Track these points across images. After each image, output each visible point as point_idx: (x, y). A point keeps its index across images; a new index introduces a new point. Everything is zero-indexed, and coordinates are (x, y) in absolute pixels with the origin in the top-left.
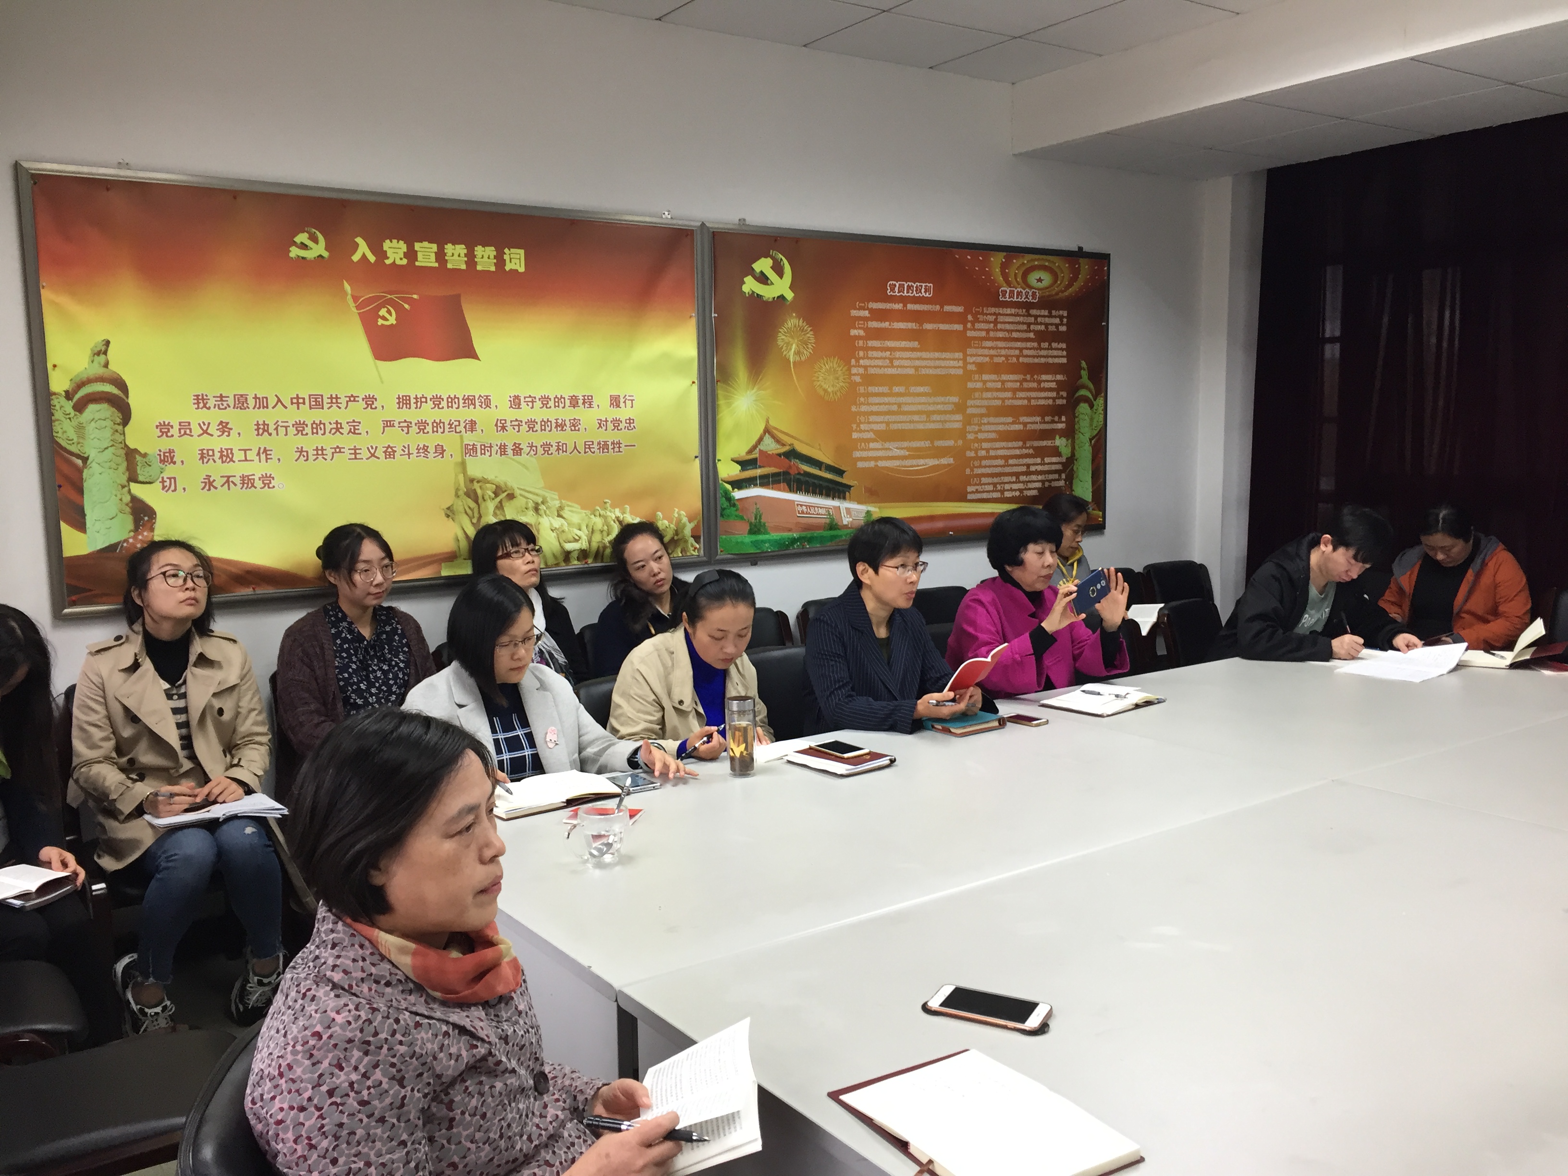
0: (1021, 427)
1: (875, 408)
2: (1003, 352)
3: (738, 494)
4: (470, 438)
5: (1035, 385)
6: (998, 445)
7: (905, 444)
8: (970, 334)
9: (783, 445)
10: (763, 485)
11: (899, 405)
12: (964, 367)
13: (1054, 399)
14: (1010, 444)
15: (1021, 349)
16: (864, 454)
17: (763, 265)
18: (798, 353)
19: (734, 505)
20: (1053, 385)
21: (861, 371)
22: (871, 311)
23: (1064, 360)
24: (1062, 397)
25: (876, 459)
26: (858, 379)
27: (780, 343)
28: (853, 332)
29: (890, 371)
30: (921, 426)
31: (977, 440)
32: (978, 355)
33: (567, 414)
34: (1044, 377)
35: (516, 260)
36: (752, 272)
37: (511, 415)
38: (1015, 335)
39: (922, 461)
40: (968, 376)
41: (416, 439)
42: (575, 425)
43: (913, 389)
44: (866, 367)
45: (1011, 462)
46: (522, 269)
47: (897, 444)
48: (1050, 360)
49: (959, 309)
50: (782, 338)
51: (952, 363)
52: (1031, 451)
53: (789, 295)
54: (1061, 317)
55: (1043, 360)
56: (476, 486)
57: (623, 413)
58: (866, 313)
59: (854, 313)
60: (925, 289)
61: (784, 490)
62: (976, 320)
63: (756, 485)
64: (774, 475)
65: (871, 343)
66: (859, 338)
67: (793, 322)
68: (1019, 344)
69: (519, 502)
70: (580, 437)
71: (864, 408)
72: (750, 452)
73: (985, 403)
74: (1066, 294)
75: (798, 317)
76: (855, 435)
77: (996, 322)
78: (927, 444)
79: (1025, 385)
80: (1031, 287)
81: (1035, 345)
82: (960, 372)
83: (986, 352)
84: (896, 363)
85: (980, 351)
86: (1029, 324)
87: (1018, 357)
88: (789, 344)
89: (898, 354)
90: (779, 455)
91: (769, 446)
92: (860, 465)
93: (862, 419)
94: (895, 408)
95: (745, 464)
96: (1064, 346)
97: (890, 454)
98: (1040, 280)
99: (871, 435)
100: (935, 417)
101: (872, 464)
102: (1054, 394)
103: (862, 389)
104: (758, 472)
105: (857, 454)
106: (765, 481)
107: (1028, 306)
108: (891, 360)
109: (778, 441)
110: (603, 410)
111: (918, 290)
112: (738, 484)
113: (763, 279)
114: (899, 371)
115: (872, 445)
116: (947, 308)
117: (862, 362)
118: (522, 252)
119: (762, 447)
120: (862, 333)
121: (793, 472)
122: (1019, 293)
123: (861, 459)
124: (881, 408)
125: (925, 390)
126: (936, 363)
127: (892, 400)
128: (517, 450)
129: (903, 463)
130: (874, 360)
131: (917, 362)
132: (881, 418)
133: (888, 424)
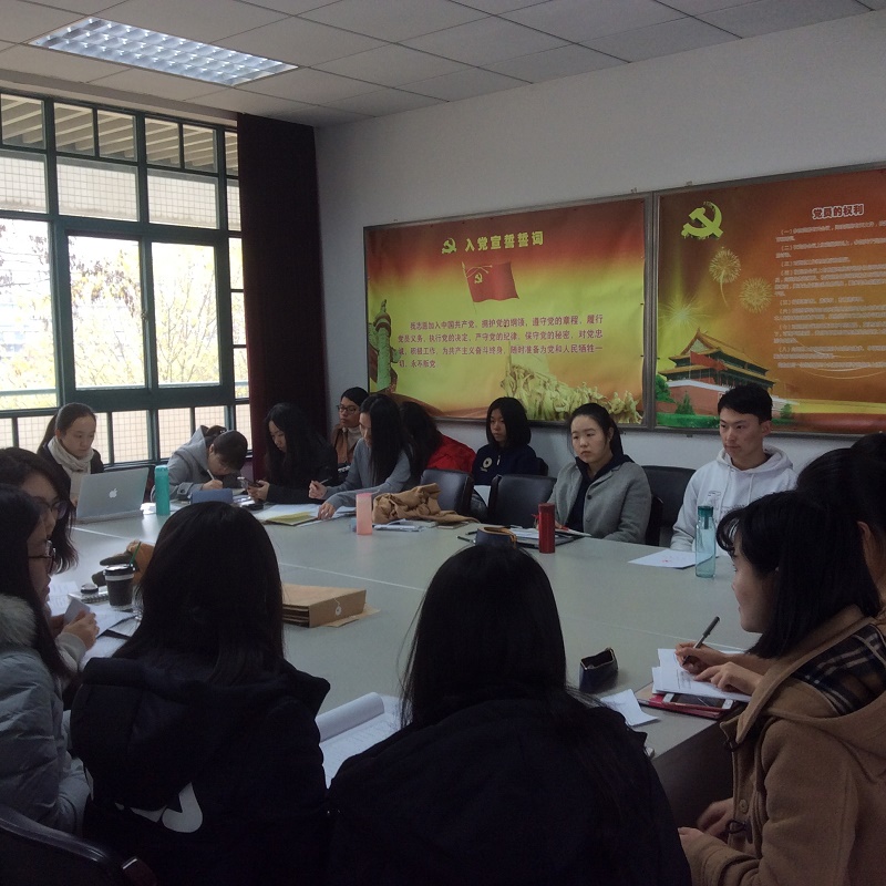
1: (797, 318)
3: (671, 384)
4: (514, 343)
7: (832, 349)
9: (711, 348)
10: (693, 378)
16: (786, 357)
17: (698, 214)
18: (727, 277)
19: (666, 391)
21: (785, 287)
22: (796, 236)
25: (798, 361)
26: (781, 294)
27: (711, 270)
28: (779, 256)
29: (817, 285)
30: (852, 333)
33: (562, 328)
35: (538, 238)
36: (689, 220)
37: (533, 329)
39: (851, 364)
41: (490, 344)
42: (566, 334)
43: (841, 300)
44: (791, 284)
46: (541, 243)
47: (822, 349)
50: (713, 267)
53: (719, 233)
56: (515, 370)
57: (595, 327)
58: (792, 238)
59: (779, 239)
61: (711, 383)
63: (687, 378)
64: (703, 371)
65: (796, 263)
66: (785, 259)
67: (722, 253)
69: (536, 380)
70: (568, 342)
71: (786, 318)
72: (684, 353)
75: (726, 249)
76: (776, 341)
78: (860, 348)
84: (823, 278)
88: (719, 271)
89: (825, 270)
90: (707, 356)
91: (699, 348)
92: (781, 365)
93: (785, 327)
94: (823, 317)
95: (679, 362)
97: (814, 357)
99: (794, 341)
100: (868, 324)
101: (793, 365)
103: (785, 302)
104: (690, 368)
105: (777, 356)
106: (695, 375)
108: (818, 276)
109: (707, 345)
110: (583, 325)
112: (672, 376)
113: (698, 224)
114: (828, 285)
115: (794, 349)
117: (786, 279)
118: (541, 233)
119: (692, 349)
120: (787, 255)
121: (718, 368)
123: (782, 361)
124: (806, 318)
125: (858, 299)
126: (871, 274)
127: (820, 310)
128: (536, 350)
129: (828, 365)
130: (800, 277)
131: (847, 276)
132: (805, 326)
133: (813, 331)
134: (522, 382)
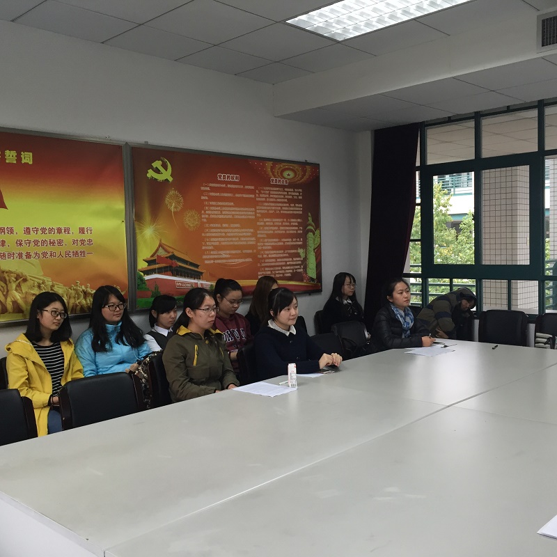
0: (282, 244)
1: (214, 235)
2: (273, 208)
3: (147, 278)
4: (2, 250)
5: (288, 224)
6: (272, 252)
7: (228, 252)
8: (257, 199)
9: (169, 252)
10: (159, 273)
11: (226, 233)
12: (255, 215)
13: (297, 230)
14: (278, 252)
15: (281, 207)
16: (208, 257)
17: (157, 164)
18: (175, 207)
19: (144, 283)
20: (296, 224)
21: (207, 216)
22: (211, 187)
23: (301, 213)
24: (300, 230)
25: (214, 259)
26: (205, 220)
27: (166, 202)
28: (203, 198)
29: (221, 217)
30: (236, 243)
31: (262, 250)
32: (262, 210)
33: (56, 237)
34: (292, 220)
35: (27, 158)
36: (152, 168)
37: (25, 237)
38: (279, 200)
39: (236, 260)
40: (257, 219)
42: (60, 242)
43: (232, 225)
44: (209, 215)
45: (278, 260)
46: (31, 163)
47: (224, 252)
48: (295, 212)
49: (253, 188)
50: (167, 200)
51: (249, 213)
52: (287, 255)
53: (171, 179)
54: (299, 192)
55: (291, 212)
56: (6, 275)
57: (86, 237)
58: (208, 189)
59: (202, 188)
60: (235, 178)
61: (170, 275)
62: (260, 193)
63: (155, 273)
64: (165, 268)
65: (211, 203)
66: (205, 200)
67: (172, 192)
68: (280, 205)
69: (30, 283)
70: (63, 249)
71: (208, 235)
72: (152, 256)
73: (266, 232)
74: (301, 181)
75: (175, 190)
76: (203, 248)
77: (269, 194)
78: (239, 252)
79: (284, 224)
80: (285, 178)
81: (288, 205)
82: (253, 217)
83: (266, 208)
84: (224, 213)
85: (263, 208)
86: (284, 195)
87: (280, 211)
88: (171, 204)
89: (224, 208)
90: (167, 257)
91: (162, 253)
92: (206, 262)
93: (207, 240)
94: (224, 234)
95: (150, 262)
96: (301, 206)
97: (221, 257)
98: (289, 175)
99: (212, 248)
100: (243, 239)
101: (212, 261)
102: (297, 228)
103: (207, 225)
104: (157, 266)
105: (204, 257)
106: (160, 271)
107: (284, 187)
108: (221, 211)
109: (166, 251)
110: (75, 235)
111: (233, 178)
113: (157, 171)
114: (225, 217)
115: (212, 252)
116: (247, 187)
117: (207, 212)
118: (31, 154)
119: (159, 254)
120: (207, 198)
121: (174, 266)
122: (279, 181)
123: (207, 259)
124: (217, 235)
125: (238, 225)
126: (243, 213)
127: (222, 230)
128: (28, 256)
129: (227, 261)
130: (213, 211)
131: (233, 213)
132: (216, 239)
133: (220, 242)
134: (14, 286)
